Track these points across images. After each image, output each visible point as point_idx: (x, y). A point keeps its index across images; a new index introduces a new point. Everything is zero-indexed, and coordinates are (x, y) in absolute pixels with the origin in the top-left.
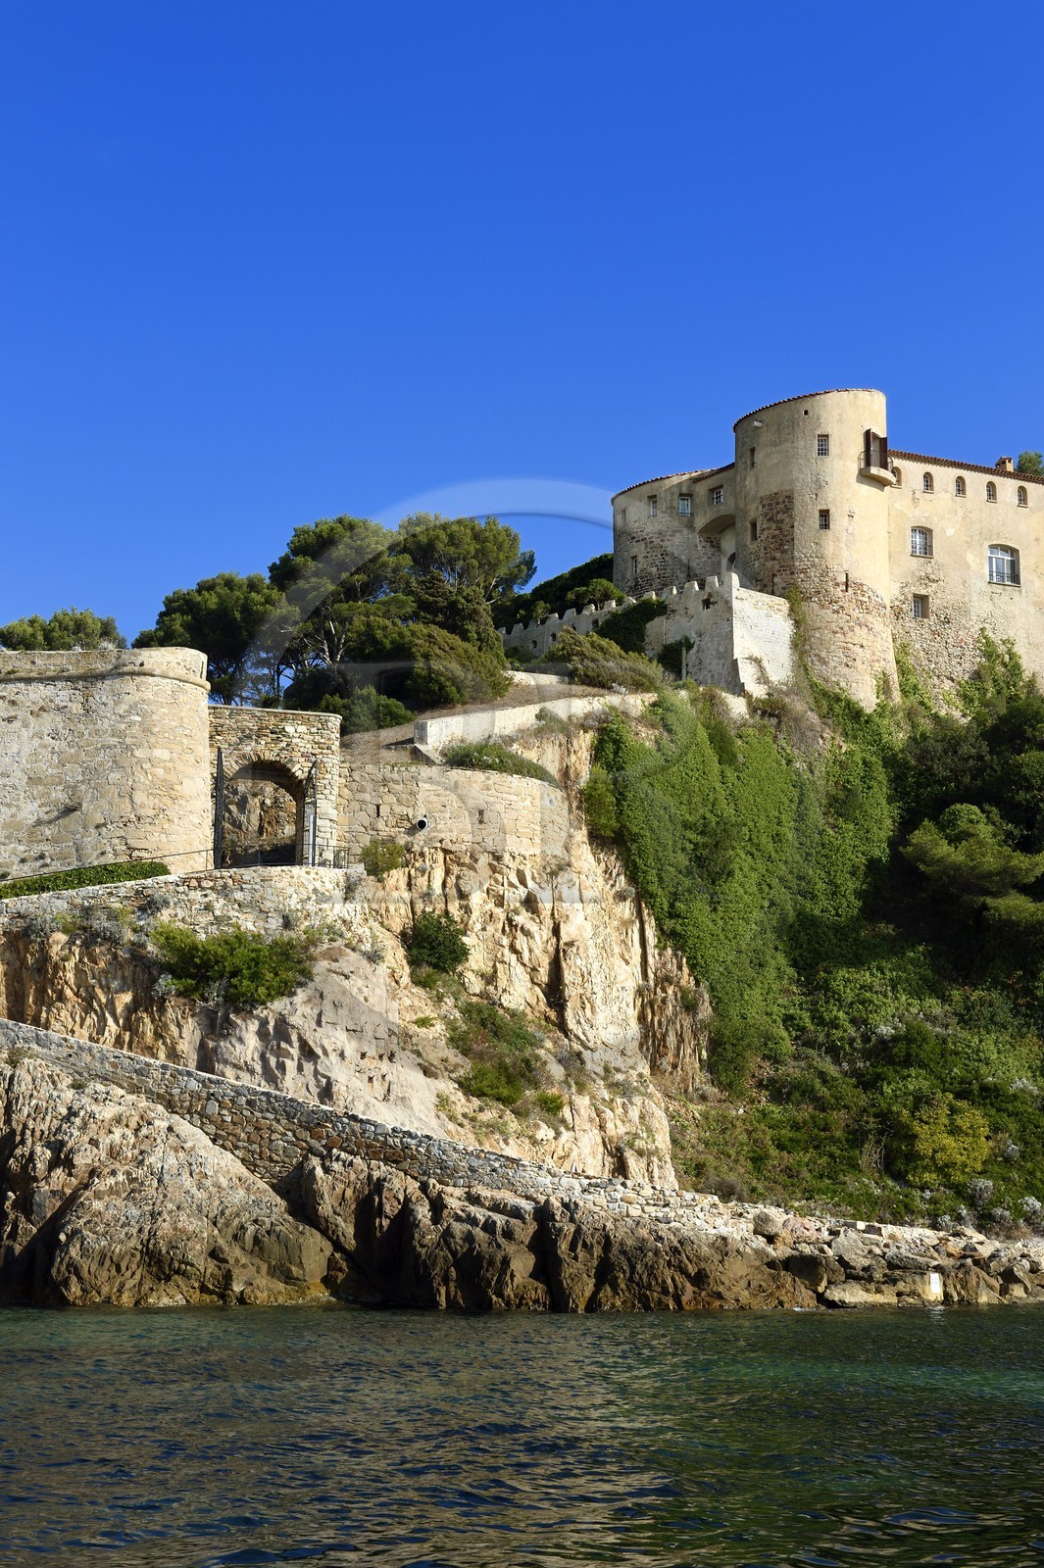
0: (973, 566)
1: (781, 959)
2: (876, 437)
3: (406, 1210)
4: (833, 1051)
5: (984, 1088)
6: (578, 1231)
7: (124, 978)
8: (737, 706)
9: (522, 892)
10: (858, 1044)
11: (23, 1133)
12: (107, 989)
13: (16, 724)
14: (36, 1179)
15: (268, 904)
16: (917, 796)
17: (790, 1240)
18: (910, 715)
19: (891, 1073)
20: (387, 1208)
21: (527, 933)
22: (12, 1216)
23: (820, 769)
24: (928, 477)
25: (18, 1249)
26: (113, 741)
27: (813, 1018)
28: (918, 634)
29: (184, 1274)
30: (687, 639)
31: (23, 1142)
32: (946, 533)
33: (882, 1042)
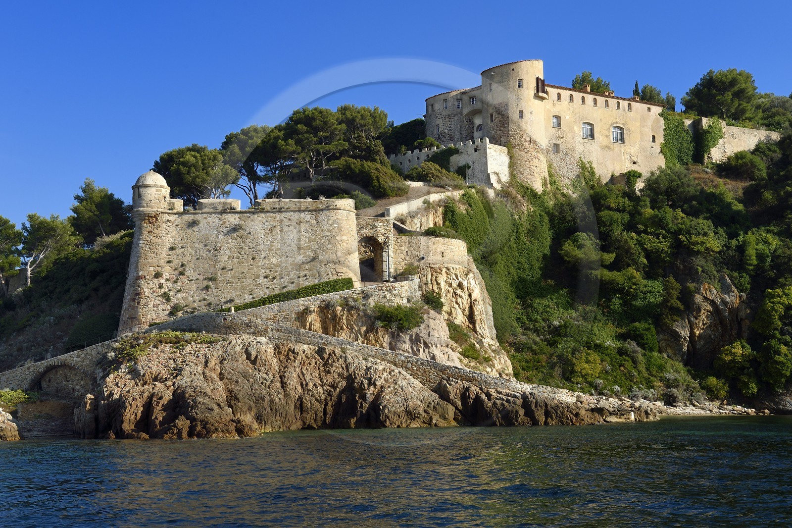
0: (577, 132)
1: (513, 294)
2: (540, 79)
3: (477, 397)
4: (537, 331)
5: (596, 345)
6: (537, 401)
7: (362, 322)
8: (491, 193)
9: (457, 282)
10: (546, 329)
11: (355, 375)
12: (357, 325)
13: (291, 228)
14: (365, 390)
15: (403, 295)
16: (559, 227)
17: (587, 403)
18: (555, 194)
19: (560, 340)
20: (471, 396)
21: (461, 297)
22: (359, 401)
23: (524, 218)
24: (559, 95)
25: (364, 412)
26: (328, 234)
27: (527, 319)
28: (556, 160)
29: (419, 418)
30: (468, 164)
31: (356, 378)
32: (566, 118)
33: (555, 327)
